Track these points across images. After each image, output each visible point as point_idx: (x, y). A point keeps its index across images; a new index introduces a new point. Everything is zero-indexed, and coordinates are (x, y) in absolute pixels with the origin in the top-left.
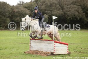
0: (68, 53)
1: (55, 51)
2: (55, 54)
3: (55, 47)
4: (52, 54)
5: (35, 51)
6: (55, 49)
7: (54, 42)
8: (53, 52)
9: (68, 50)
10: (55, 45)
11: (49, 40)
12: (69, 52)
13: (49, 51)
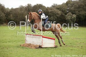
0: (54, 46)
1: (42, 44)
2: (42, 47)
3: (42, 41)
4: (40, 47)
5: (28, 44)
6: (43, 43)
7: (42, 37)
8: (41, 45)
9: (54, 44)
10: (42, 39)
11: (39, 36)
12: (56, 46)
13: (38, 45)
